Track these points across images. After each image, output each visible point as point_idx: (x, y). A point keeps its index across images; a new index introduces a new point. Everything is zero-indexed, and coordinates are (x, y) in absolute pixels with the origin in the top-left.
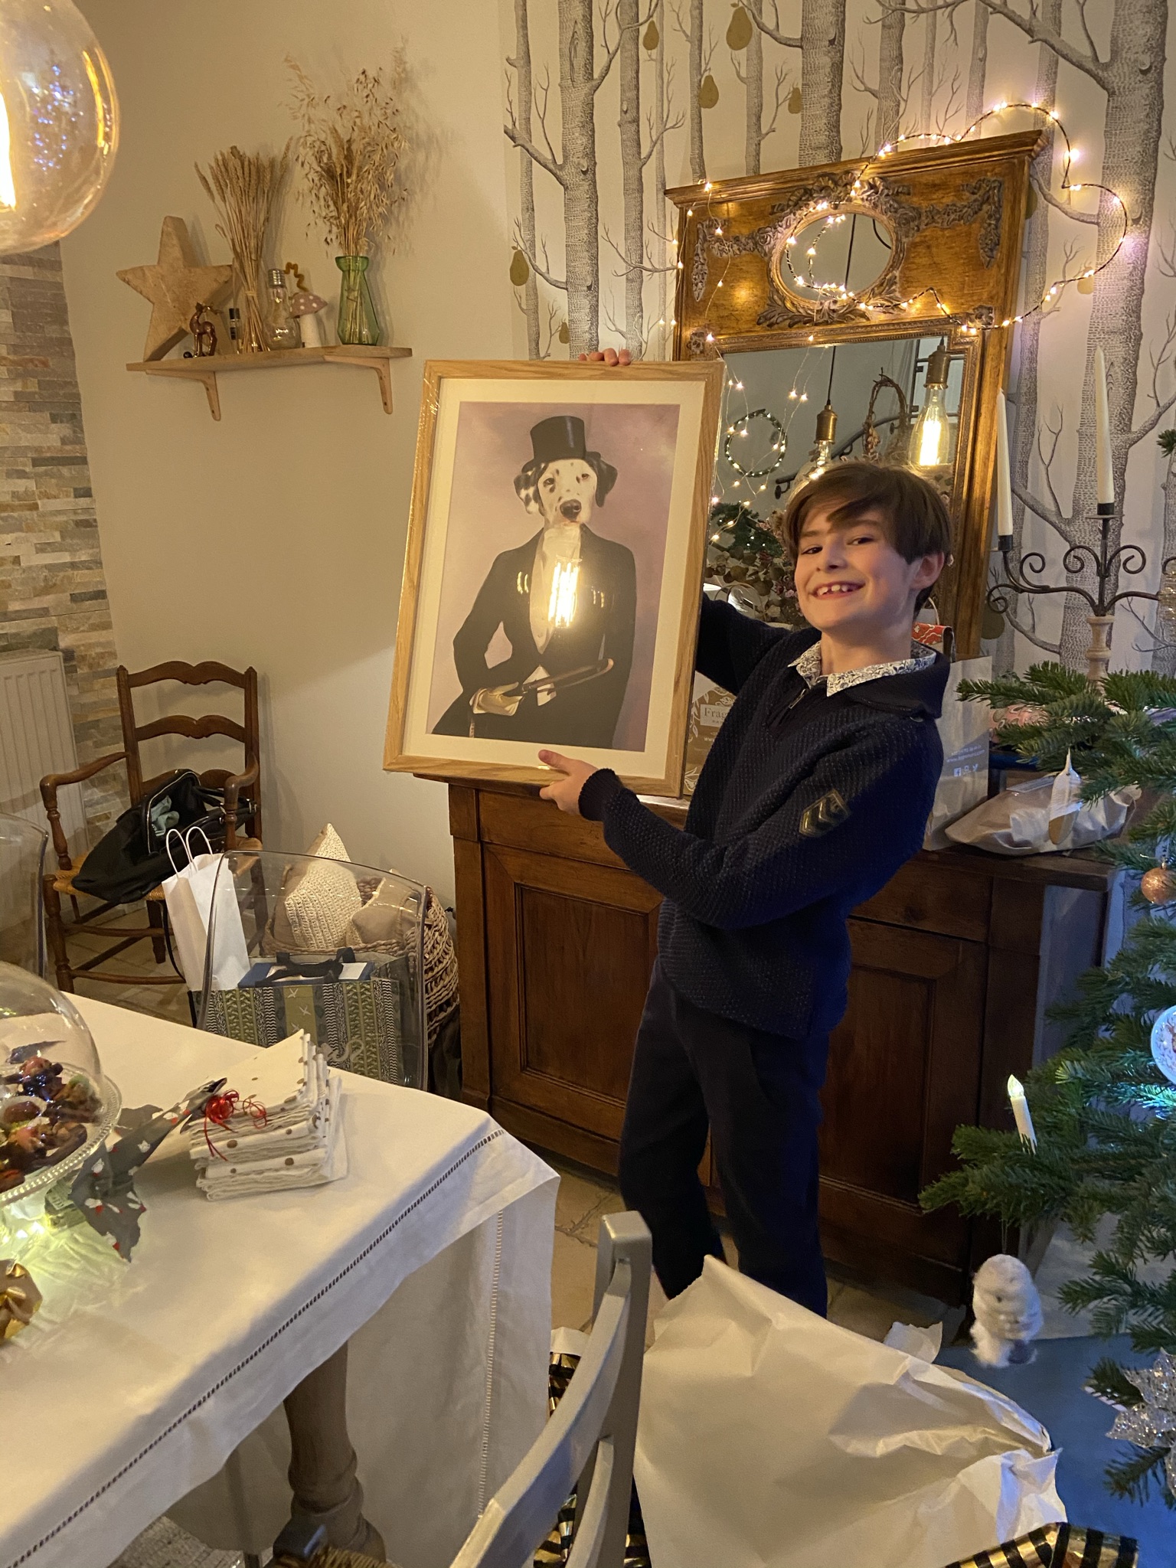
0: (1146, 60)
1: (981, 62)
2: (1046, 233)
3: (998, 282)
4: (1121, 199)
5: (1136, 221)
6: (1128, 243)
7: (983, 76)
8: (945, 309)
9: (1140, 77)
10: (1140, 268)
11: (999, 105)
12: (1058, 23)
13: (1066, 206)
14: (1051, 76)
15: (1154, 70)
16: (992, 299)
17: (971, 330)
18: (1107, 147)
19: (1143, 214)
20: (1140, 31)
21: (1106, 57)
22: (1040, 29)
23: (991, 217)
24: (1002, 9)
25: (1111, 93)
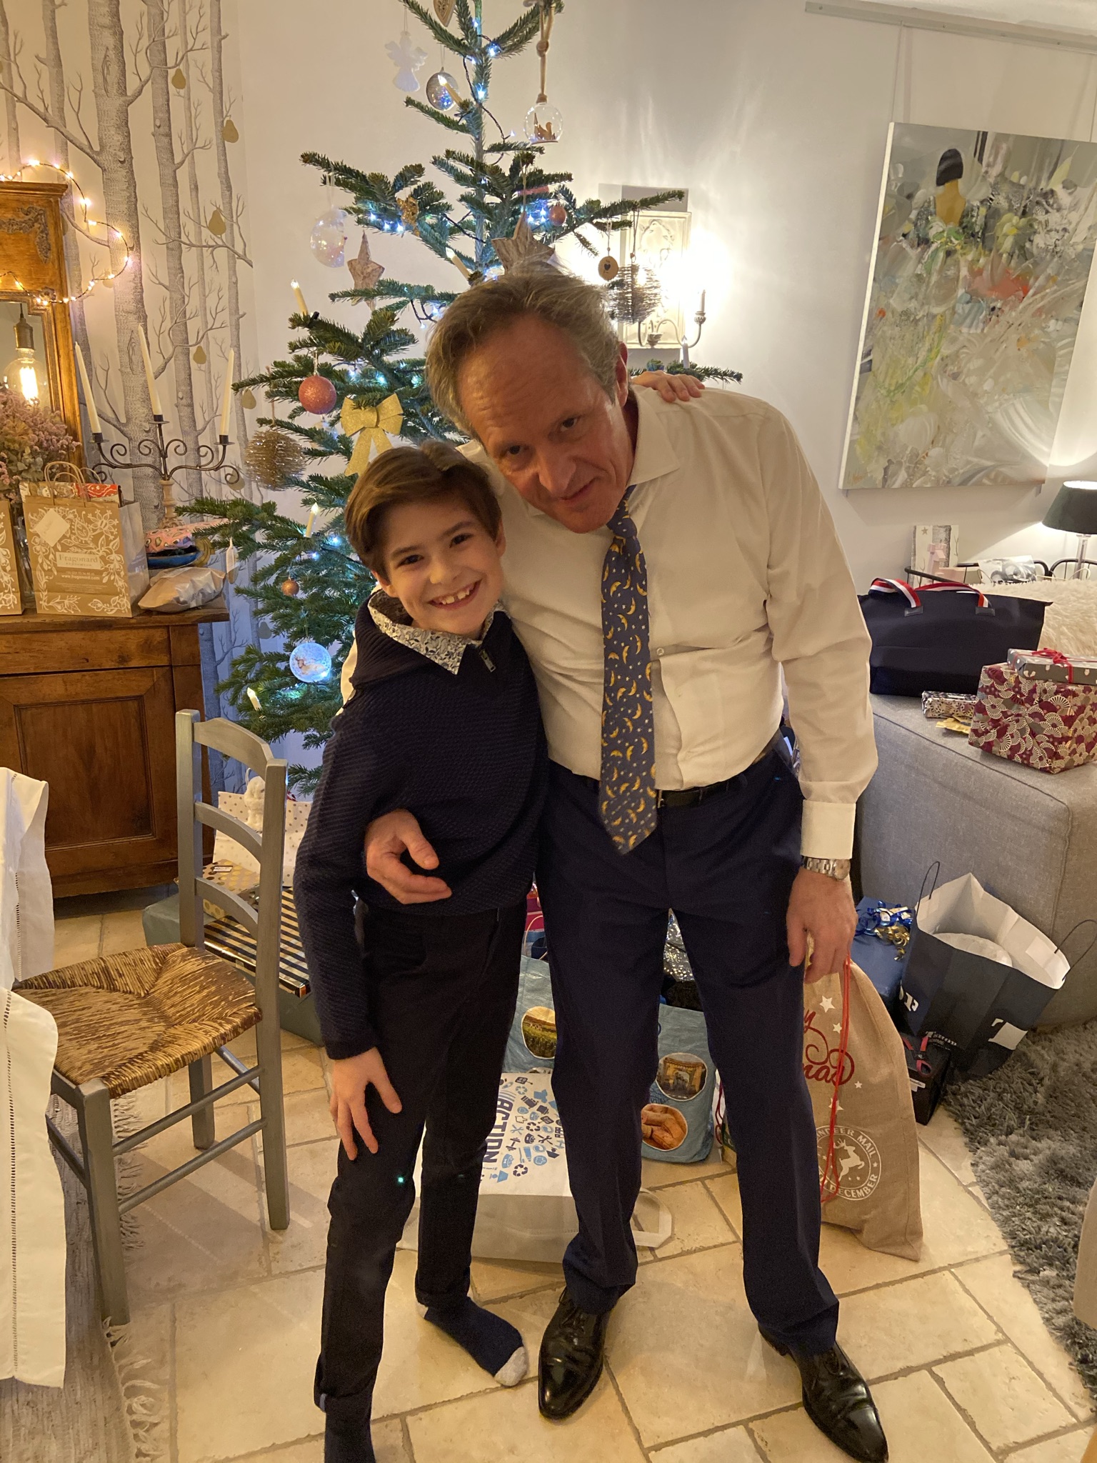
0: (122, 156)
1: (14, 132)
2: (77, 247)
3: (54, 274)
4: (120, 235)
5: (132, 249)
6: (128, 260)
7: (18, 139)
8: (19, 286)
9: (119, 164)
10: (138, 276)
11: (34, 162)
12: (63, 118)
13: (86, 233)
14: (65, 151)
15: (127, 162)
16: (52, 283)
17: (43, 302)
18: (107, 201)
19: (135, 245)
20: (116, 139)
21: (97, 148)
22: (52, 120)
23: (42, 232)
24: (24, 100)
25: (104, 170)
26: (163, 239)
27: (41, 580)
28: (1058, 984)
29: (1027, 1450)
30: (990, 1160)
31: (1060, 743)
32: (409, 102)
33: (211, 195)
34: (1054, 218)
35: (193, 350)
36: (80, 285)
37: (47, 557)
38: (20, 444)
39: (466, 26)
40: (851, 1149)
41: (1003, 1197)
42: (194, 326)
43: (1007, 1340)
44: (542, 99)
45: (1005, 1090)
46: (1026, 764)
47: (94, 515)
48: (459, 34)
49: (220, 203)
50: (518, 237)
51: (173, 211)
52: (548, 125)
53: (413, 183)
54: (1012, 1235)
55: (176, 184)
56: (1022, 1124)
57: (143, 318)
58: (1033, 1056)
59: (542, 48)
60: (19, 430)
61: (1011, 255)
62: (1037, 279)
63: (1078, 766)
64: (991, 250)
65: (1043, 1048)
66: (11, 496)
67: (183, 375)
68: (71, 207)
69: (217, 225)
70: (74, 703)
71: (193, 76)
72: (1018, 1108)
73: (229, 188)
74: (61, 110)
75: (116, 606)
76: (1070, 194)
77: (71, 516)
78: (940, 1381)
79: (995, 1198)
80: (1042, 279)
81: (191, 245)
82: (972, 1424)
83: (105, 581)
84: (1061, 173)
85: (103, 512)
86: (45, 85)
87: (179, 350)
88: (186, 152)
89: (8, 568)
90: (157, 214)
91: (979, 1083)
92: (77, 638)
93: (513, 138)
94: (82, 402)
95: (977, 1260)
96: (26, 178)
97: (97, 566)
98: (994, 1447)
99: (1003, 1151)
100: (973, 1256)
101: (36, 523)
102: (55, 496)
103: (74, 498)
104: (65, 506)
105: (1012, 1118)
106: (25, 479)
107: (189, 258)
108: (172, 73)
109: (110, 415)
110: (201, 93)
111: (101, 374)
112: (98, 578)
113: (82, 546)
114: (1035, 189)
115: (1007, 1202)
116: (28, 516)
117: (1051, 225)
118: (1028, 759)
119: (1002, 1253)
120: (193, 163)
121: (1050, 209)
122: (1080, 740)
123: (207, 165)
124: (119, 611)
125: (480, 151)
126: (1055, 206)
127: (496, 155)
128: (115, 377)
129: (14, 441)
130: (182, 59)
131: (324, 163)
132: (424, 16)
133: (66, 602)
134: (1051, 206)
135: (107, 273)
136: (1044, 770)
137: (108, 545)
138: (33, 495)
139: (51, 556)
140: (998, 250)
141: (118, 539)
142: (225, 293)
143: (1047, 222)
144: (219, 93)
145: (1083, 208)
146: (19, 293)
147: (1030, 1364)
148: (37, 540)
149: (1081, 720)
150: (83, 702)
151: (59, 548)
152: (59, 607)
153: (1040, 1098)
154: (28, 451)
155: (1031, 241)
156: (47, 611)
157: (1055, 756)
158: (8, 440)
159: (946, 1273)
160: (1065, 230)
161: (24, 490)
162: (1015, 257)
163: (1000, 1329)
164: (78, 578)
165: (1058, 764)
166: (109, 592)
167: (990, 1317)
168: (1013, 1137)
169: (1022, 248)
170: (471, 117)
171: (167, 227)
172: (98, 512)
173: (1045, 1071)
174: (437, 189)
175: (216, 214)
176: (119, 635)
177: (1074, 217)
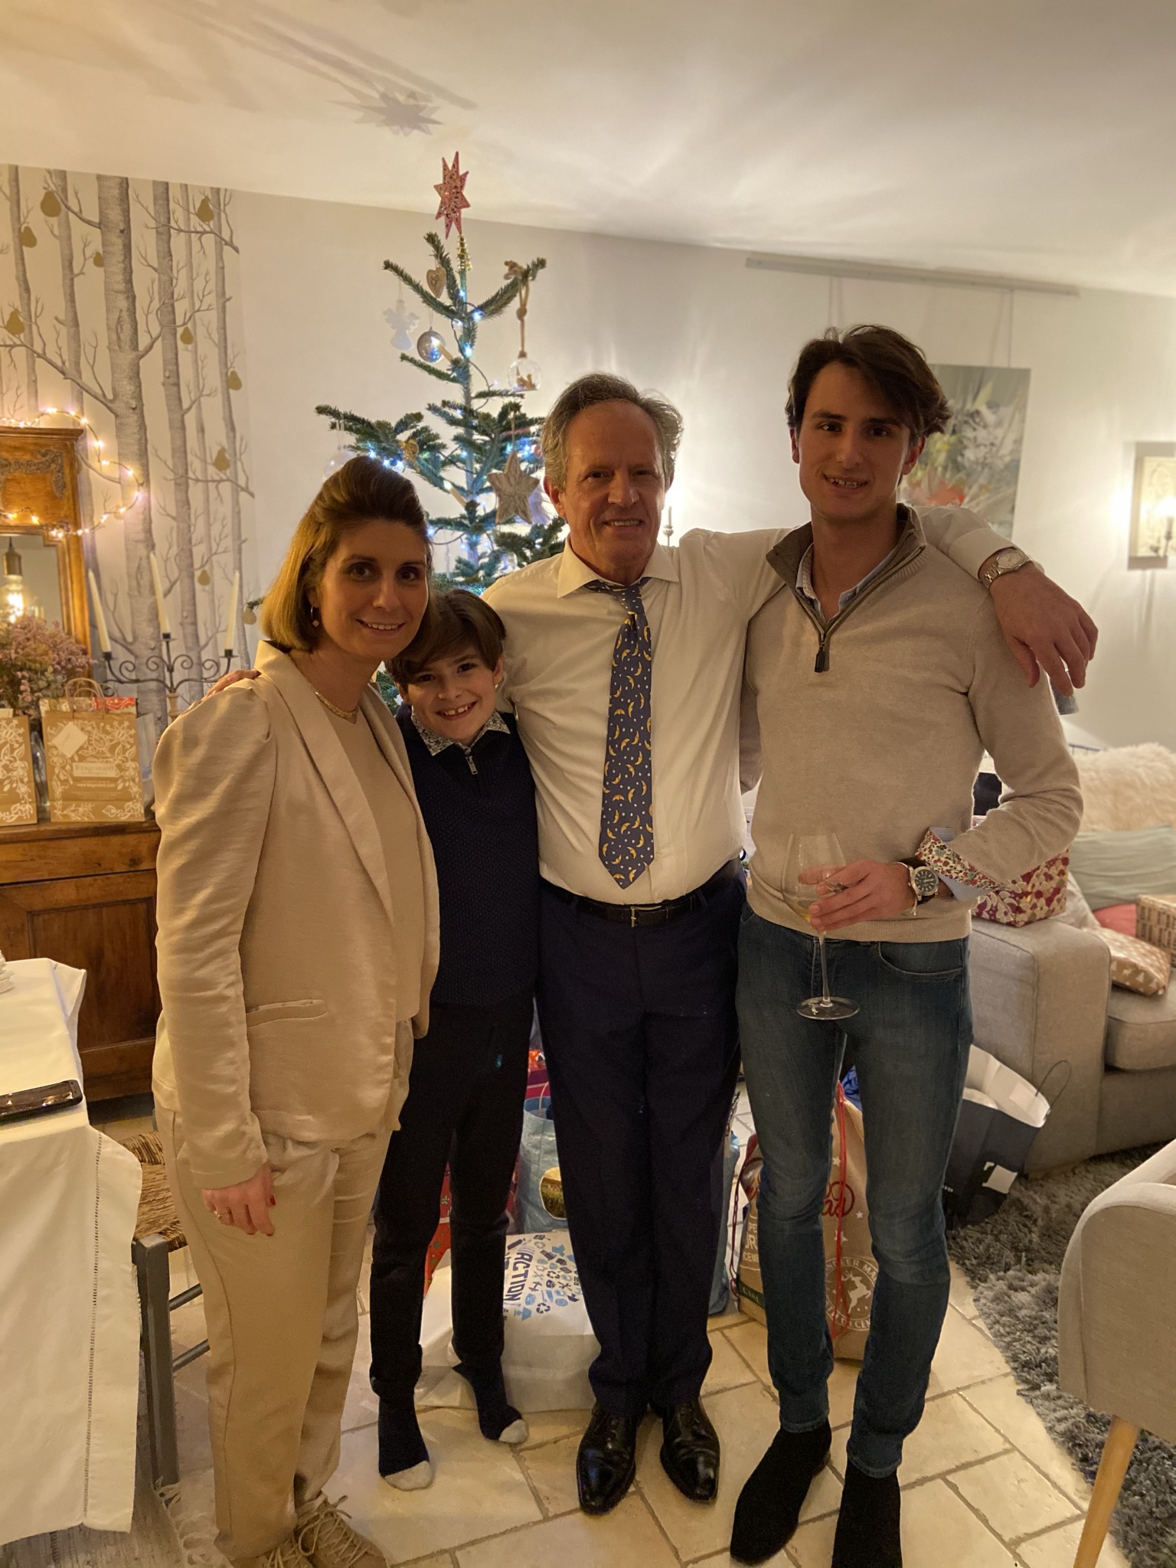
0: (134, 404)
1: (33, 383)
2: (90, 484)
3: (69, 508)
4: (131, 472)
5: (142, 485)
6: (138, 495)
7: (36, 391)
8: (35, 520)
9: (131, 411)
10: (148, 509)
11: (52, 410)
12: (79, 371)
13: (99, 471)
14: (80, 400)
15: (138, 409)
16: (66, 517)
17: (58, 534)
18: (119, 443)
19: (145, 481)
20: (127, 388)
21: (110, 396)
22: (69, 372)
23: (59, 472)
24: (43, 356)
25: (117, 416)
26: (171, 476)
27: (57, 789)
28: (1040, 1123)
29: (1036, 1539)
30: (990, 1294)
31: (1021, 898)
32: (404, 357)
33: (216, 435)
34: (981, 434)
35: (198, 573)
36: (92, 518)
37: (63, 768)
38: (41, 663)
39: (454, 295)
40: (857, 1280)
41: (1004, 1326)
42: (199, 552)
43: (1014, 1448)
44: (523, 355)
45: (1000, 1232)
46: (993, 920)
47: (112, 726)
48: (448, 302)
49: (225, 443)
50: (509, 471)
51: (181, 451)
52: (529, 377)
53: (412, 428)
54: (1015, 1358)
55: (183, 428)
56: (1019, 1261)
57: (152, 547)
58: (1026, 1201)
59: (522, 313)
60: (39, 651)
61: (945, 468)
62: (970, 487)
63: (1040, 919)
64: (926, 464)
65: (1036, 1193)
66: (31, 712)
67: (188, 596)
68: (85, 449)
69: (221, 463)
70: (85, 908)
71: (200, 333)
72: (1015, 1249)
73: (233, 429)
74: (78, 364)
75: (129, 811)
76: (995, 413)
77: (90, 728)
78: (954, 1488)
79: (997, 1327)
80: (975, 489)
81: (197, 480)
82: (985, 1521)
83: (120, 787)
84: (984, 395)
85: (121, 723)
86: (63, 342)
87: (184, 573)
88: (193, 398)
89: (26, 780)
90: (166, 453)
91: (977, 1228)
92: (90, 843)
93: (497, 386)
94: (94, 625)
95: (983, 1382)
96: (43, 424)
97: (112, 774)
98: (1007, 1539)
99: (1002, 1285)
100: (980, 1379)
101: (54, 736)
102: (74, 711)
103: (93, 711)
104: (84, 719)
105: (1009, 1256)
106: (45, 696)
107: (196, 492)
108: (180, 331)
109: (117, 634)
110: (207, 348)
111: (110, 599)
112: (113, 785)
113: (99, 756)
114: (962, 409)
115: (1008, 1329)
116: (47, 730)
117: (980, 440)
118: (995, 915)
119: (1006, 1375)
120: (199, 408)
121: (976, 427)
122: (1039, 895)
123: (212, 409)
124: (132, 816)
125: (468, 397)
126: (982, 424)
127: (483, 401)
128: (123, 599)
129: (35, 661)
130: (190, 318)
131: (334, 413)
132: (417, 288)
133: (81, 809)
134: (978, 424)
135: (118, 507)
136: (1010, 924)
137: (124, 753)
138: (53, 711)
139: (68, 767)
140: (933, 465)
141: (134, 748)
142: (229, 521)
143: (975, 439)
144: (224, 347)
145: (1006, 425)
146: (35, 527)
147: (1037, 1468)
148: (55, 752)
149: (1038, 876)
150: (94, 906)
151: (76, 758)
152: (73, 815)
153: (1035, 1237)
154: (51, 669)
155: (962, 455)
156: (61, 819)
157: (1018, 910)
158: (29, 660)
159: (955, 1395)
160: (992, 444)
161: (44, 706)
162: (949, 469)
163: (1007, 1440)
164: (93, 786)
165: (1022, 918)
166: (125, 797)
167: (997, 1431)
168: (1011, 1273)
169: (955, 461)
170: (461, 371)
171: (175, 465)
172: (116, 724)
173: (1038, 1212)
174: (434, 432)
175: (222, 452)
176: (131, 839)
177: (999, 432)
